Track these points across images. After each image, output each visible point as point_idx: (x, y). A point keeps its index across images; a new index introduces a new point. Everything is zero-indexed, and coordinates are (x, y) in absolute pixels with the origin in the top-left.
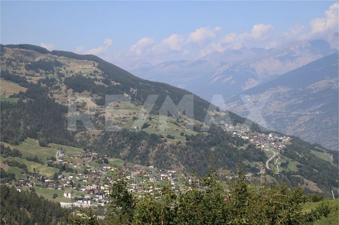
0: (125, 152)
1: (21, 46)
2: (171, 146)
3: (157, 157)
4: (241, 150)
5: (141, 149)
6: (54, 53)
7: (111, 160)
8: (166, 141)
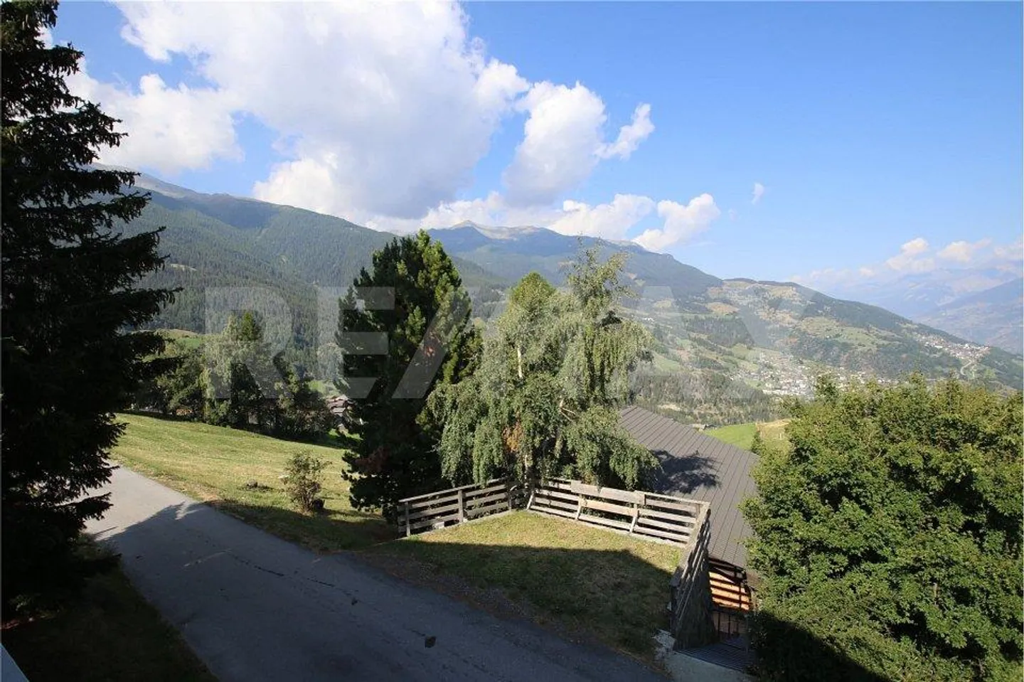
0: (819, 356)
1: (735, 280)
2: (861, 352)
3: (848, 360)
4: (935, 358)
5: (833, 354)
6: (760, 282)
7: (805, 361)
8: (856, 348)
